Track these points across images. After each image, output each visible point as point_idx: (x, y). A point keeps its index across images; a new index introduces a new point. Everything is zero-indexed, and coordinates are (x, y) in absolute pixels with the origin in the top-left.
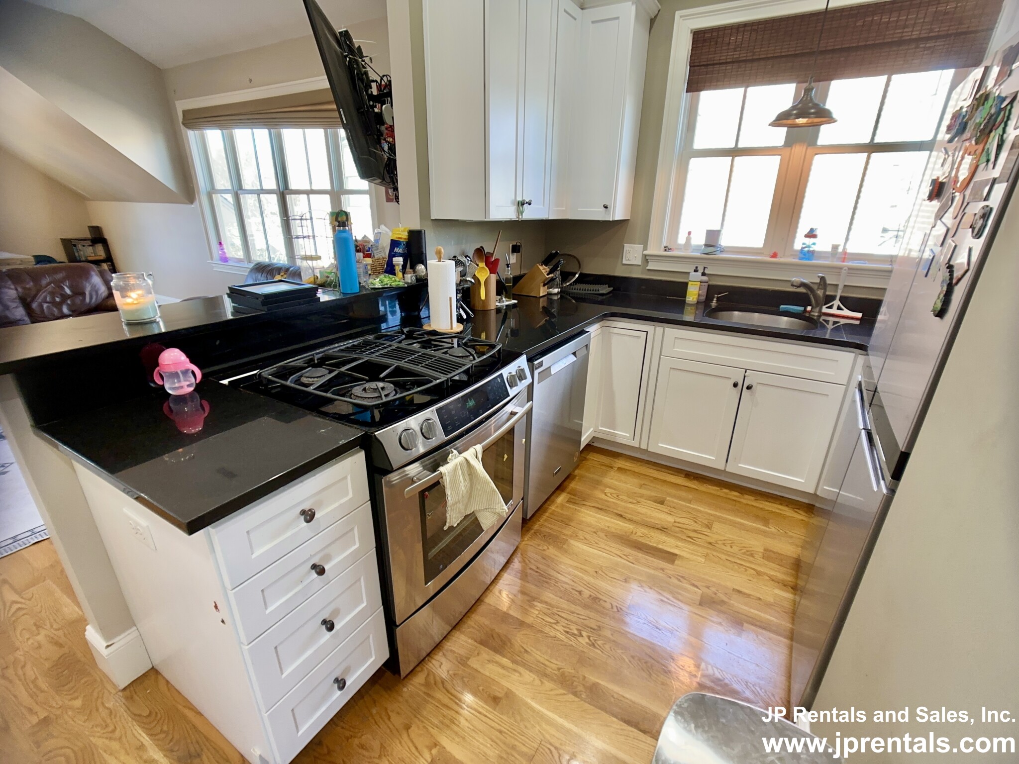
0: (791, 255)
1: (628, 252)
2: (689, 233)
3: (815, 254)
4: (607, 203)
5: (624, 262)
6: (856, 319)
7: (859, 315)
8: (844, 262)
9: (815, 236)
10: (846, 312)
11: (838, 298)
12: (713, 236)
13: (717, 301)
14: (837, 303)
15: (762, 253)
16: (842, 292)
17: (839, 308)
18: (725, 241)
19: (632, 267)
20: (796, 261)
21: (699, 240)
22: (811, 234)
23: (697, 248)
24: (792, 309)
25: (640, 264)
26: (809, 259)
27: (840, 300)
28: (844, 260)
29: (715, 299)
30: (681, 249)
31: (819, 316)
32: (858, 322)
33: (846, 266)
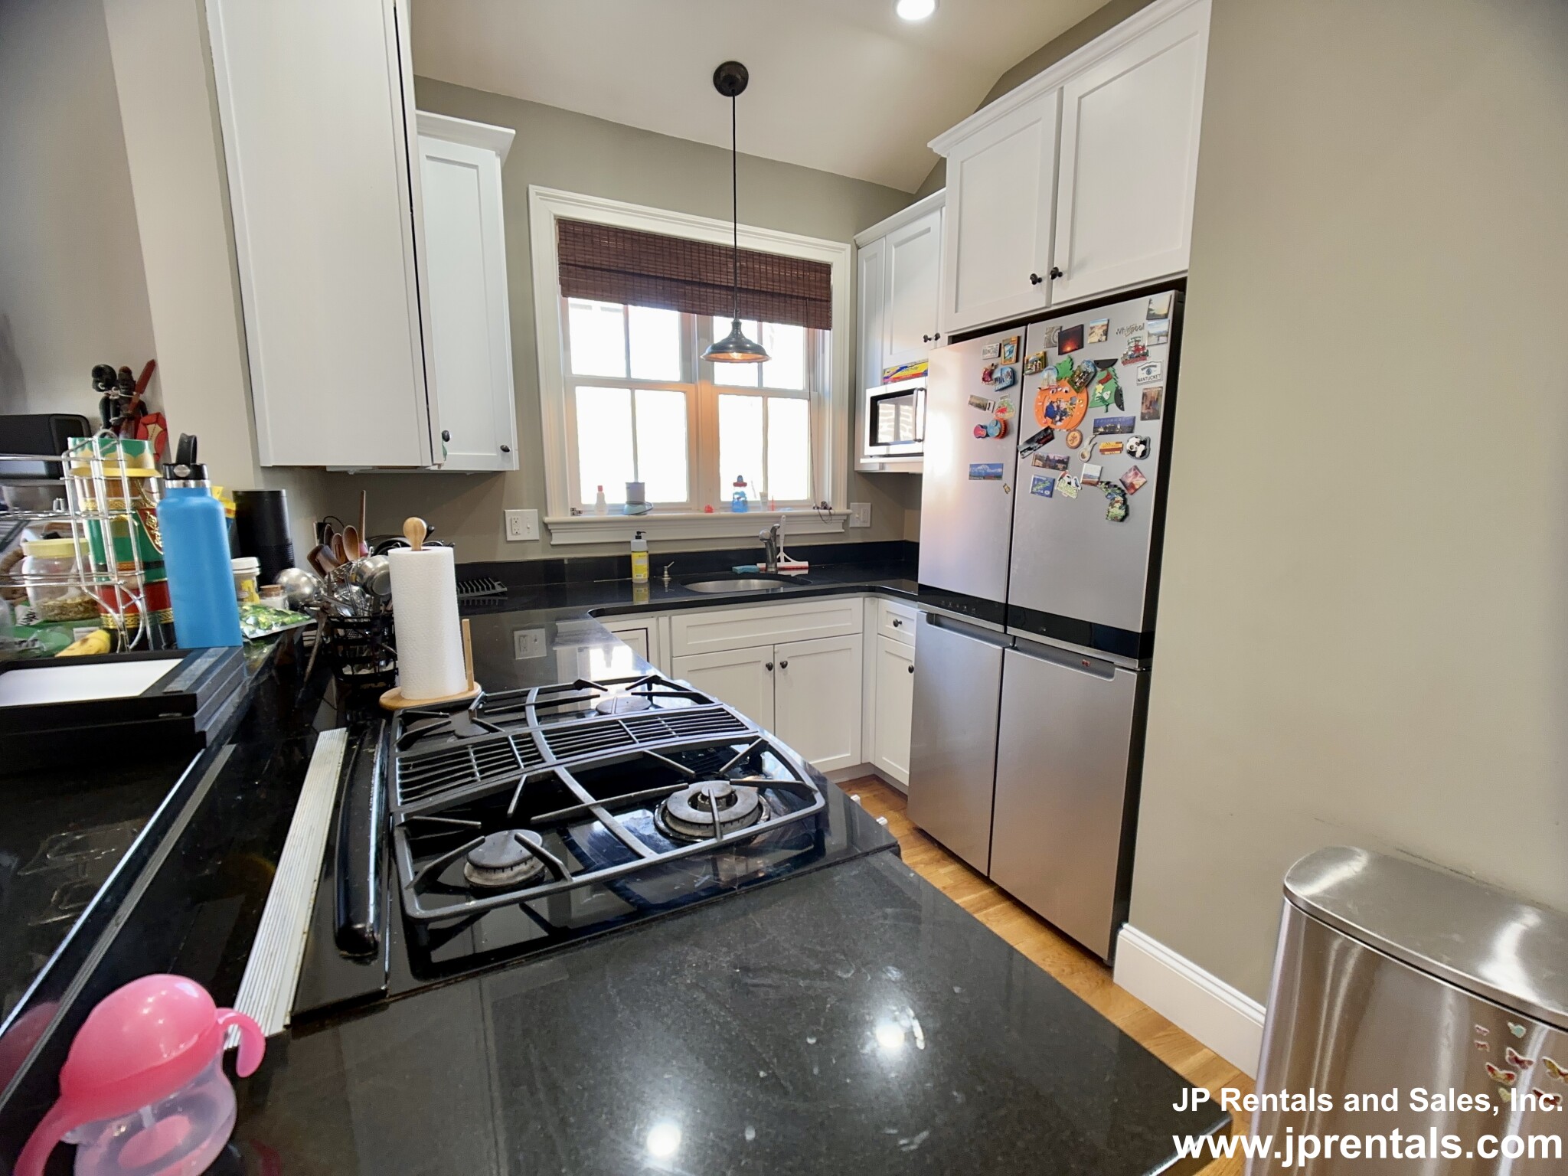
0: (721, 508)
1: (514, 522)
2: (600, 488)
3: (749, 505)
4: (506, 444)
5: (510, 538)
6: (805, 568)
7: (806, 564)
8: (773, 510)
9: (745, 485)
10: (794, 563)
11: (782, 549)
12: (636, 491)
13: (668, 574)
14: (782, 555)
15: (690, 509)
16: (784, 543)
17: (786, 560)
18: (650, 497)
19: (527, 544)
20: (729, 513)
21: (618, 496)
22: (740, 483)
23: (616, 508)
24: (750, 569)
25: (538, 538)
26: (741, 511)
27: (784, 551)
28: (773, 508)
29: (666, 572)
30: (593, 511)
31: (777, 571)
32: (806, 572)
33: (784, 514)
